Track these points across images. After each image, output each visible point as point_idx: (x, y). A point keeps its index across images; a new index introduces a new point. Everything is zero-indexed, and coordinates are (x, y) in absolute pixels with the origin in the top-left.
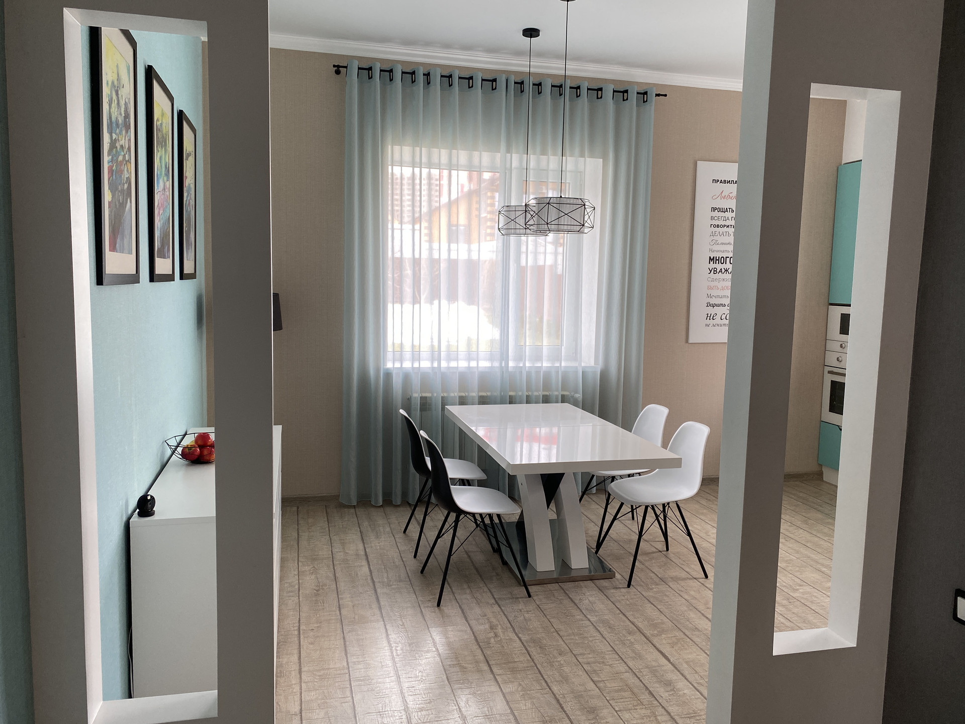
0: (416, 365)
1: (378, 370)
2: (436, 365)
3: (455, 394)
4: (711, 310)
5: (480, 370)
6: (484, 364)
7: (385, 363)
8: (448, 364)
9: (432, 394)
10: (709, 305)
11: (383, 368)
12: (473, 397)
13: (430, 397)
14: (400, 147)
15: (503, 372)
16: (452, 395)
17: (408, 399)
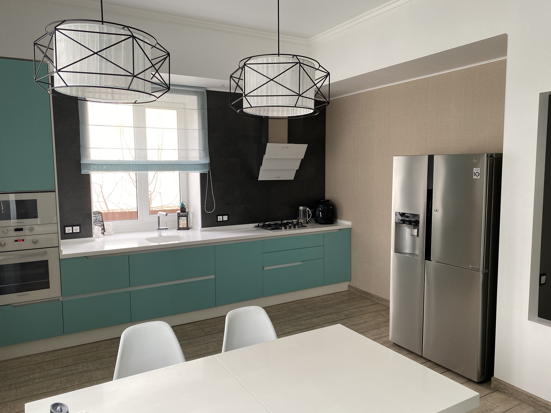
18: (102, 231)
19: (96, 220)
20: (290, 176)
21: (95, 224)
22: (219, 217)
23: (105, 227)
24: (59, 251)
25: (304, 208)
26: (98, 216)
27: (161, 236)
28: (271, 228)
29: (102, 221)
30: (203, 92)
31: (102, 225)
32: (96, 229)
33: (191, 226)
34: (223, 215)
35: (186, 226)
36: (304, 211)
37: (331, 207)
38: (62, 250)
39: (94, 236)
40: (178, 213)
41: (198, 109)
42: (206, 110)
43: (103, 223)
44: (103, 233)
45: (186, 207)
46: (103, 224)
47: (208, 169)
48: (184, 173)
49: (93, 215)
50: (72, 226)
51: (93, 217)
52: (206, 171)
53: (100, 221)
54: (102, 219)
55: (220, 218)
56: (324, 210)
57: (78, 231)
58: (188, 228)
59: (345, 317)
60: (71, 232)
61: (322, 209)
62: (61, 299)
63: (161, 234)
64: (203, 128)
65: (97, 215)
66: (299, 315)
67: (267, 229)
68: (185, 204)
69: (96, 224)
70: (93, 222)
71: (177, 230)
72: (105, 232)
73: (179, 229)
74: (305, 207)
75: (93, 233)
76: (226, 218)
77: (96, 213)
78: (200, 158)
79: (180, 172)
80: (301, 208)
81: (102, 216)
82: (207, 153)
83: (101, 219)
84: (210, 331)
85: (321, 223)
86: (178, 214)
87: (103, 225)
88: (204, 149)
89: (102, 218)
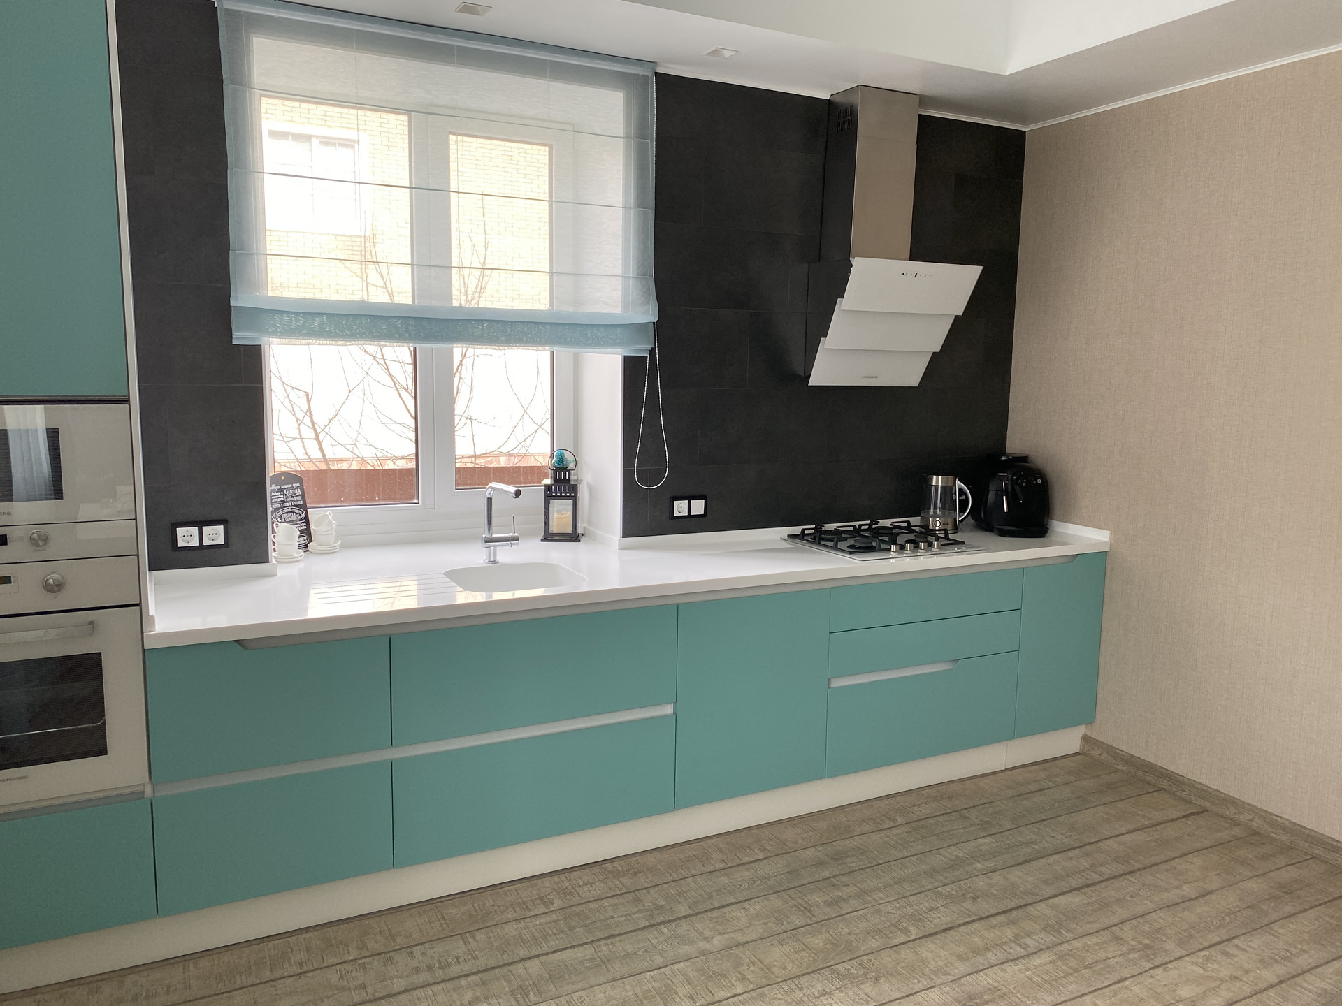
18: (302, 539)
19: (284, 501)
20: (910, 374)
21: (279, 515)
22: (676, 503)
23: (312, 526)
24: (142, 621)
25: (947, 481)
26: (288, 489)
27: (495, 562)
28: (849, 547)
29: (304, 507)
30: (646, 77)
31: (301, 520)
32: (282, 535)
33: (585, 528)
34: (690, 498)
35: (569, 530)
36: (947, 490)
37: (1039, 481)
38: (153, 617)
39: (273, 555)
40: (546, 486)
41: (626, 136)
42: (652, 141)
43: (306, 512)
44: (304, 547)
45: (571, 466)
46: (307, 514)
47: (649, 344)
48: (565, 353)
49: (269, 488)
50: (200, 524)
51: (273, 491)
52: (642, 348)
53: (294, 505)
54: (304, 499)
55: (681, 508)
56: (1017, 488)
57: (221, 541)
58: (574, 537)
59: (1120, 868)
60: (195, 543)
61: (1010, 487)
62: (148, 791)
63: (495, 556)
64: (640, 204)
65: (286, 486)
66: (955, 852)
67: (836, 548)
68: (568, 456)
69: (281, 517)
70: (270, 508)
71: (542, 541)
72: (311, 541)
73: (549, 537)
74: (951, 478)
75: (271, 547)
76: (698, 507)
77: (283, 478)
78: (626, 306)
79: (555, 349)
80: (937, 481)
81: (303, 491)
82: (648, 289)
83: (300, 498)
84: (662, 906)
85: (1003, 534)
86: (548, 488)
87: (306, 520)
88: (642, 274)
89: (303, 495)
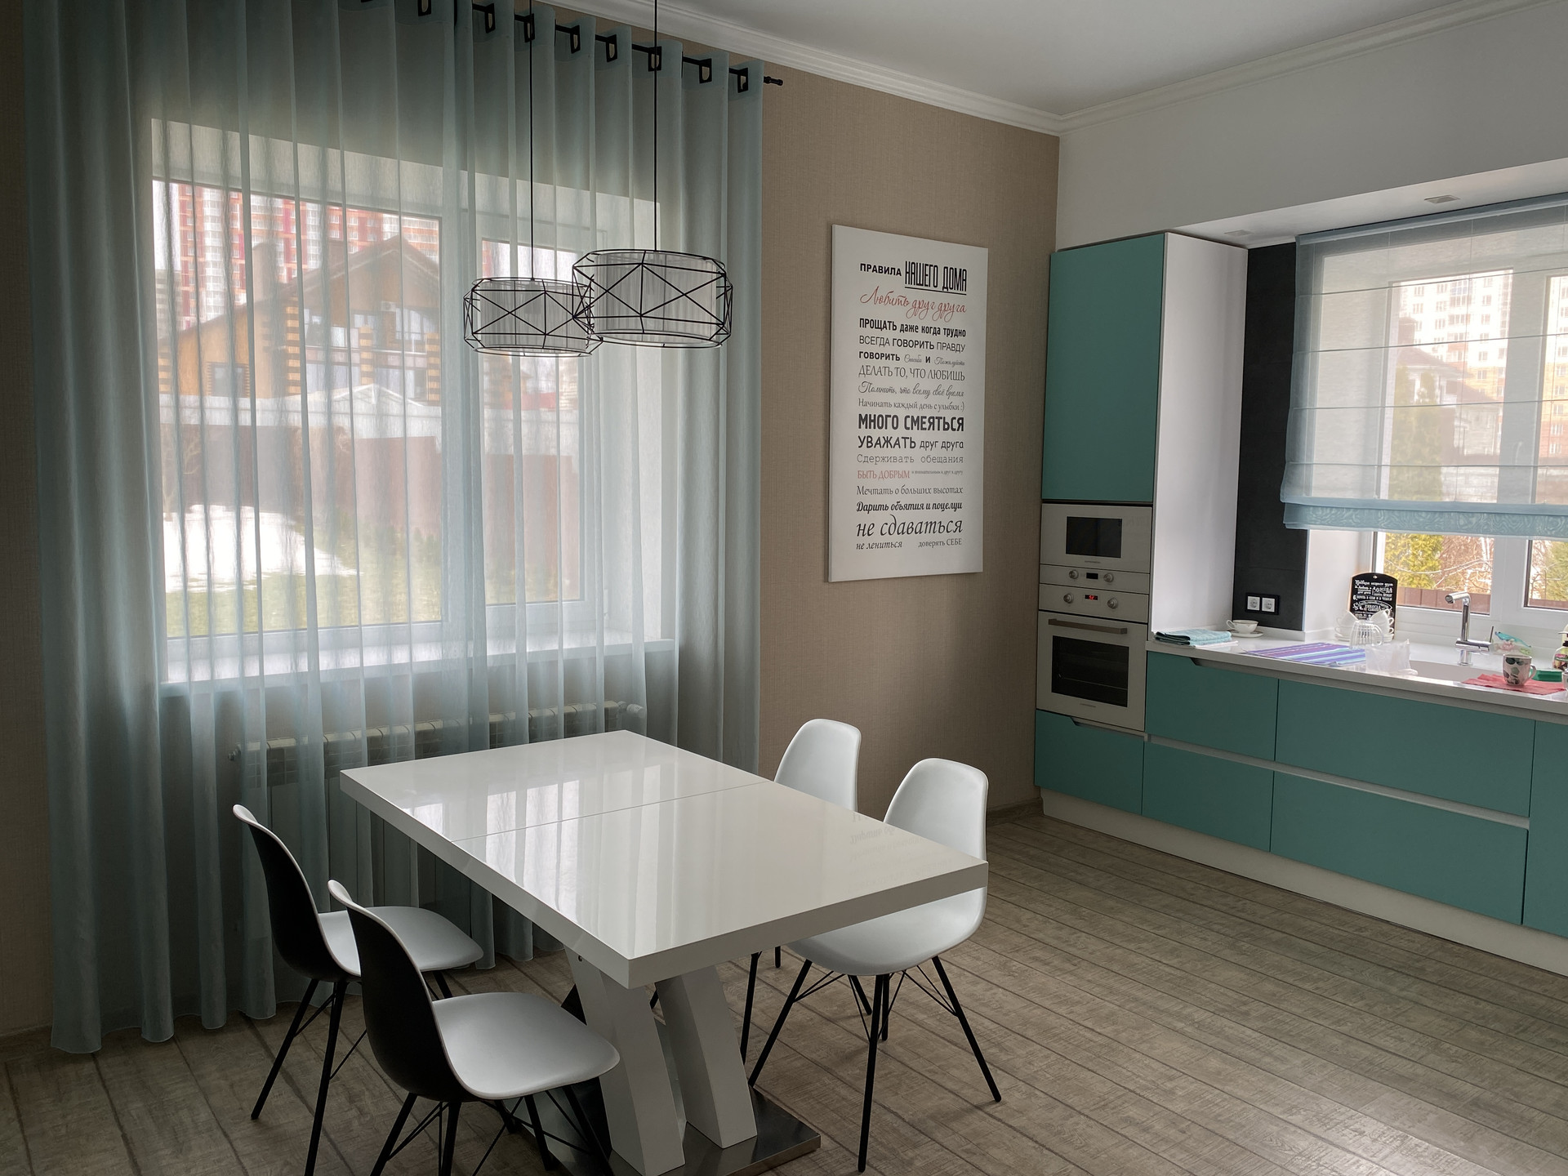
0: (253, 671)
1: (146, 691)
2: (304, 666)
3: (358, 734)
4: (866, 518)
5: (415, 670)
6: (426, 654)
7: (163, 675)
8: (337, 663)
9: (298, 741)
10: (862, 507)
11: (160, 685)
12: (402, 738)
13: (290, 750)
14: (187, 125)
15: (472, 669)
16: (349, 736)
17: (233, 759)
19: (1370, 595)
21: (1362, 604)
26: (1378, 586)
43: (1394, 607)
50: (1261, 596)
51: (1361, 585)
53: (1382, 600)
54: (1394, 597)
57: (1270, 609)
62: (1146, 737)
77: (1375, 577)
83: (1390, 596)
87: (1393, 614)
